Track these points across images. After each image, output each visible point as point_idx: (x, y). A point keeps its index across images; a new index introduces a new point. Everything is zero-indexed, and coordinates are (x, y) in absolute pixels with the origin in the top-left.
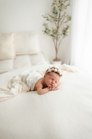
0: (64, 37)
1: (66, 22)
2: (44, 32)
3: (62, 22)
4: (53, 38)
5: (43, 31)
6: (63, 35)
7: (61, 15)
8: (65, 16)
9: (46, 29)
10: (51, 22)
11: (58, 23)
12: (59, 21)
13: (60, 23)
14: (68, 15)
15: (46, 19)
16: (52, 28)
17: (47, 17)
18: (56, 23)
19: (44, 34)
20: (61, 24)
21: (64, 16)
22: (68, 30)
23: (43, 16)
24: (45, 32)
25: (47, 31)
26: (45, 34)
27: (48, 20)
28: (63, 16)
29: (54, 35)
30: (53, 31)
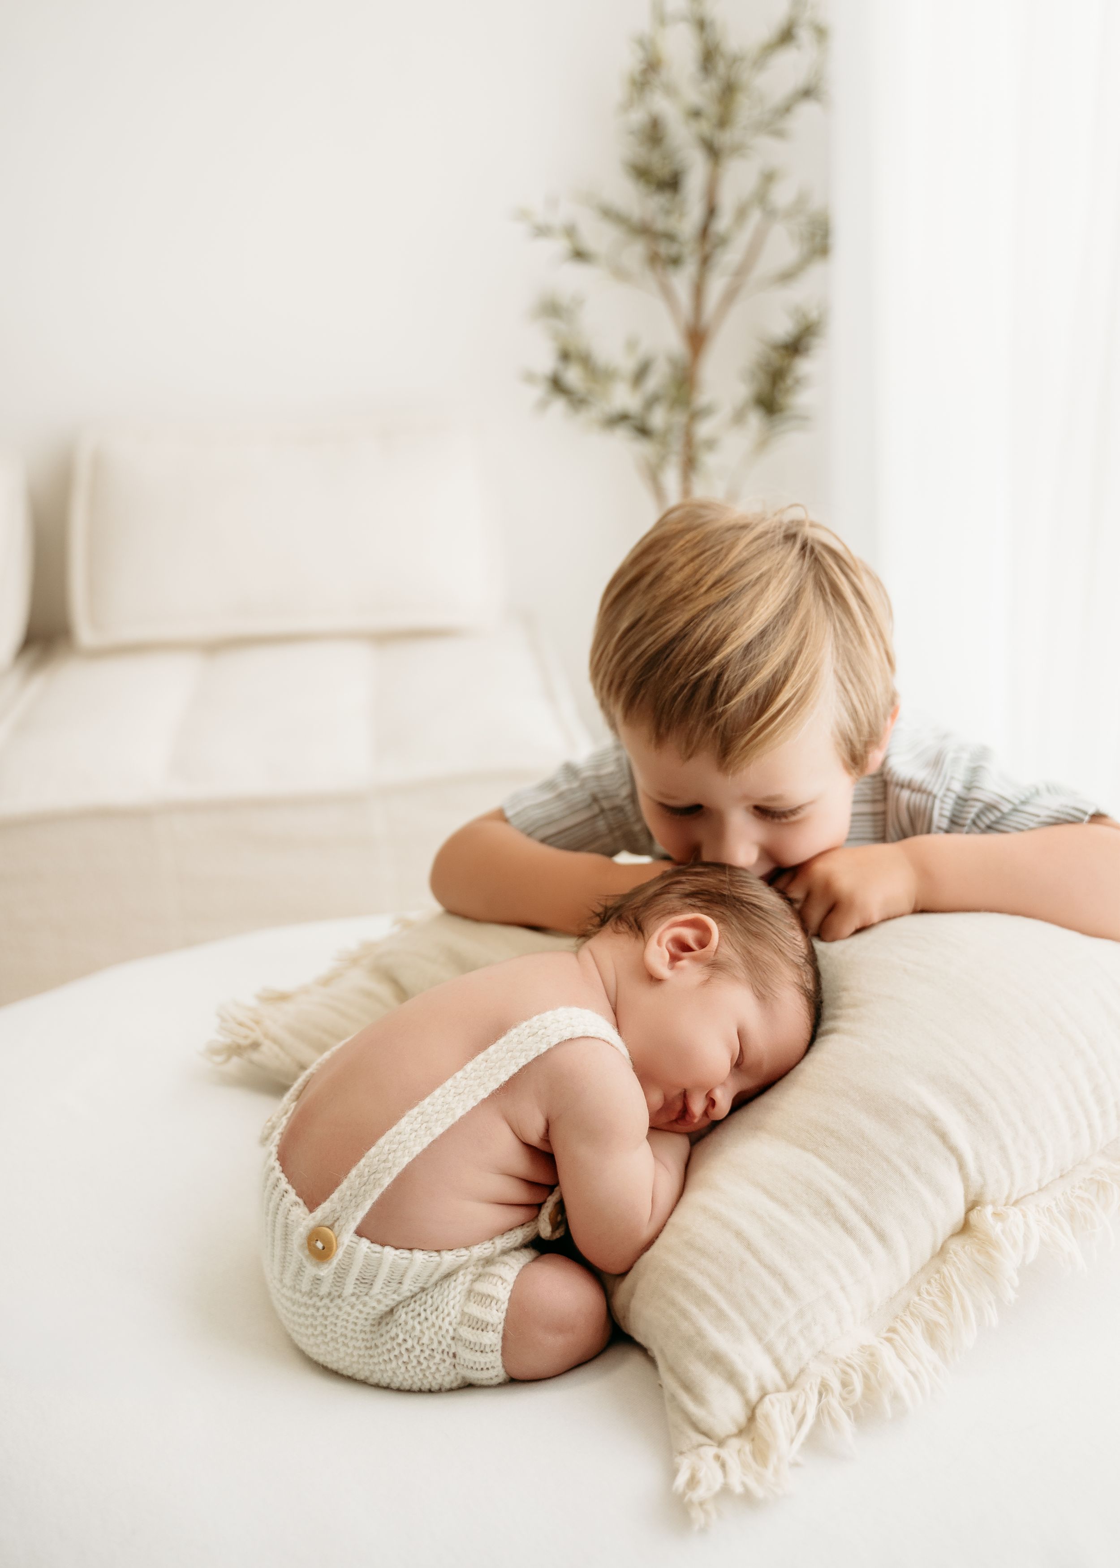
0: (762, 445)
1: (787, 276)
2: (538, 391)
3: (742, 271)
4: (645, 449)
5: (529, 378)
6: (755, 420)
7: (728, 201)
8: (770, 214)
9: (565, 356)
10: (620, 274)
11: (699, 291)
12: (705, 261)
13: (716, 286)
14: (801, 201)
15: (559, 246)
16: (631, 345)
17: (570, 232)
18: (667, 293)
19: (543, 405)
20: (730, 296)
21: (755, 217)
22: (804, 366)
23: (523, 215)
24: (557, 385)
25: (573, 376)
26: (559, 406)
27: (580, 255)
28: (741, 214)
29: (658, 418)
30: (641, 374)
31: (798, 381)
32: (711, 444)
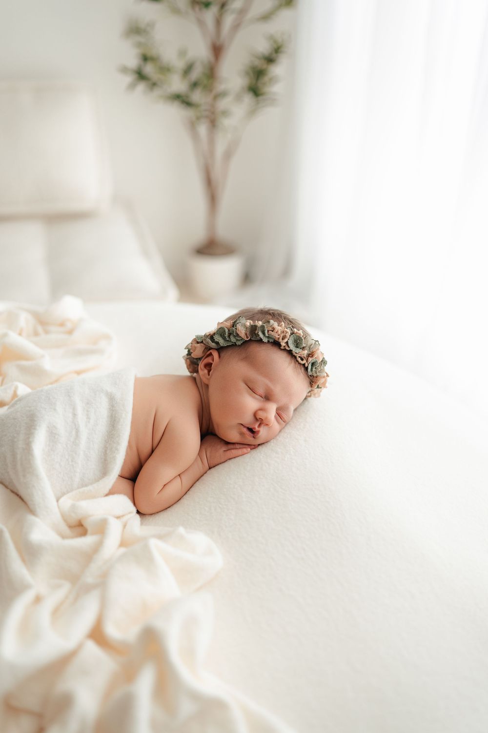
0: (252, 113)
1: (266, 17)
2: (128, 79)
3: (242, 11)
4: (189, 113)
5: (124, 70)
6: (248, 98)
9: (145, 58)
11: (218, 22)
13: (229, 20)
16: (182, 53)
18: (201, 23)
19: (132, 86)
20: (236, 27)
22: (278, 70)
24: (141, 76)
25: (149, 69)
26: (141, 87)
29: (197, 96)
30: (188, 70)
31: (271, 80)
32: (225, 113)
